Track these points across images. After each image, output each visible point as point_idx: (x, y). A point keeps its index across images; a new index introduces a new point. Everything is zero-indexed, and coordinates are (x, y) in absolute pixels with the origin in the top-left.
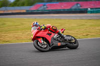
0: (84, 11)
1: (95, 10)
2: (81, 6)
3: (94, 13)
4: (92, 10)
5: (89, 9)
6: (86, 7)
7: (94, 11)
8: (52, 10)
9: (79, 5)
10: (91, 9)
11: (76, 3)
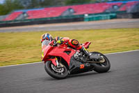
0: (80, 19)
1: (94, 16)
2: (75, 12)
3: (93, 20)
4: (90, 17)
5: (86, 15)
6: (81, 13)
7: (93, 18)
8: (36, 19)
9: (71, 11)
10: (89, 15)
11: (68, 7)
